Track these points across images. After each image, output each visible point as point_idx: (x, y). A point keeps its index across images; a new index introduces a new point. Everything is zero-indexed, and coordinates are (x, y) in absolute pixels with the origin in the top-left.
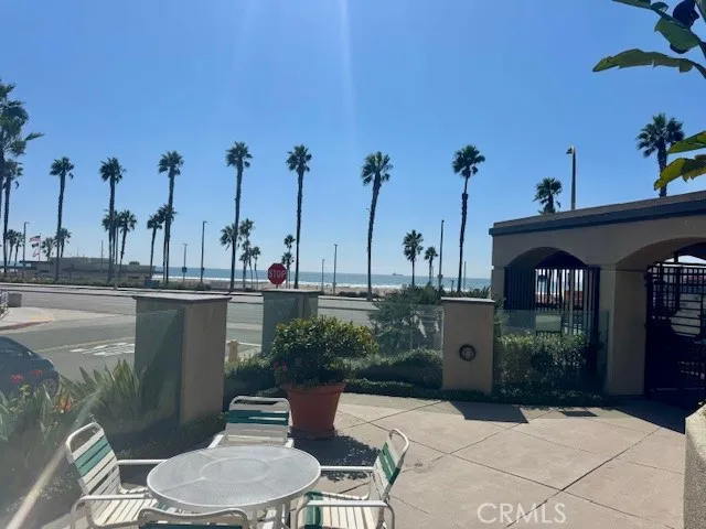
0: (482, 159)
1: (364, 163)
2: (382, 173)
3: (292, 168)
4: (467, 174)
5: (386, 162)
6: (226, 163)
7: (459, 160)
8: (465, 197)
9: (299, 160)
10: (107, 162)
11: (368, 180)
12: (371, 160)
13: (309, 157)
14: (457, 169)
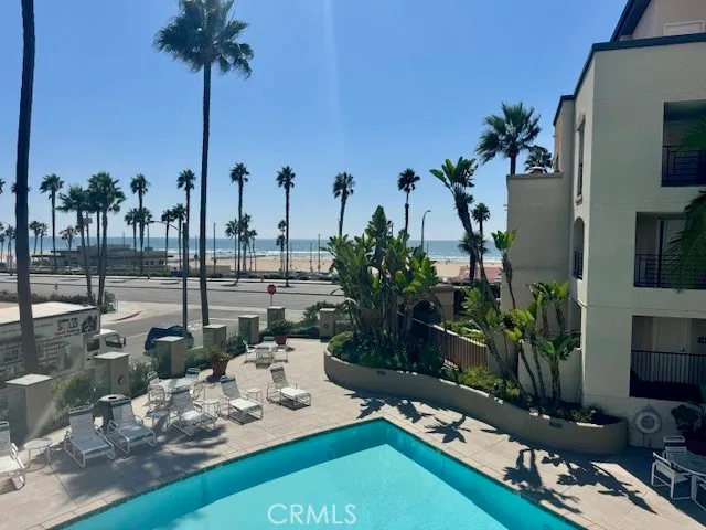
0: (418, 178)
1: (334, 180)
2: (348, 189)
3: (281, 183)
4: (408, 190)
5: (350, 180)
6: (230, 179)
7: (401, 180)
8: (407, 206)
9: (286, 178)
10: (136, 177)
11: (337, 195)
12: (339, 178)
13: (293, 175)
14: (401, 186)
